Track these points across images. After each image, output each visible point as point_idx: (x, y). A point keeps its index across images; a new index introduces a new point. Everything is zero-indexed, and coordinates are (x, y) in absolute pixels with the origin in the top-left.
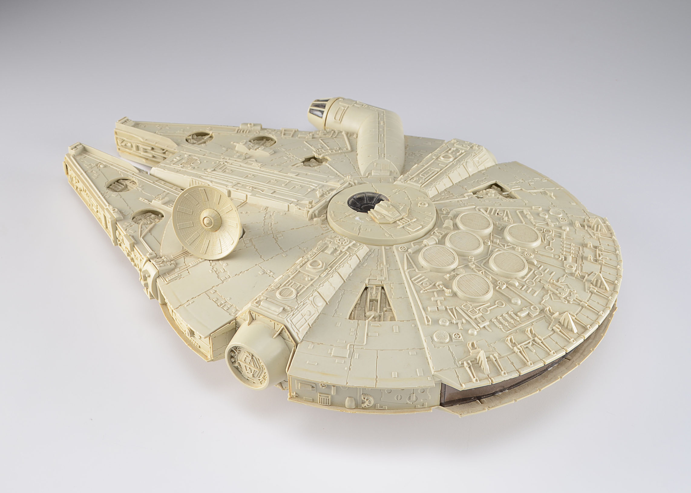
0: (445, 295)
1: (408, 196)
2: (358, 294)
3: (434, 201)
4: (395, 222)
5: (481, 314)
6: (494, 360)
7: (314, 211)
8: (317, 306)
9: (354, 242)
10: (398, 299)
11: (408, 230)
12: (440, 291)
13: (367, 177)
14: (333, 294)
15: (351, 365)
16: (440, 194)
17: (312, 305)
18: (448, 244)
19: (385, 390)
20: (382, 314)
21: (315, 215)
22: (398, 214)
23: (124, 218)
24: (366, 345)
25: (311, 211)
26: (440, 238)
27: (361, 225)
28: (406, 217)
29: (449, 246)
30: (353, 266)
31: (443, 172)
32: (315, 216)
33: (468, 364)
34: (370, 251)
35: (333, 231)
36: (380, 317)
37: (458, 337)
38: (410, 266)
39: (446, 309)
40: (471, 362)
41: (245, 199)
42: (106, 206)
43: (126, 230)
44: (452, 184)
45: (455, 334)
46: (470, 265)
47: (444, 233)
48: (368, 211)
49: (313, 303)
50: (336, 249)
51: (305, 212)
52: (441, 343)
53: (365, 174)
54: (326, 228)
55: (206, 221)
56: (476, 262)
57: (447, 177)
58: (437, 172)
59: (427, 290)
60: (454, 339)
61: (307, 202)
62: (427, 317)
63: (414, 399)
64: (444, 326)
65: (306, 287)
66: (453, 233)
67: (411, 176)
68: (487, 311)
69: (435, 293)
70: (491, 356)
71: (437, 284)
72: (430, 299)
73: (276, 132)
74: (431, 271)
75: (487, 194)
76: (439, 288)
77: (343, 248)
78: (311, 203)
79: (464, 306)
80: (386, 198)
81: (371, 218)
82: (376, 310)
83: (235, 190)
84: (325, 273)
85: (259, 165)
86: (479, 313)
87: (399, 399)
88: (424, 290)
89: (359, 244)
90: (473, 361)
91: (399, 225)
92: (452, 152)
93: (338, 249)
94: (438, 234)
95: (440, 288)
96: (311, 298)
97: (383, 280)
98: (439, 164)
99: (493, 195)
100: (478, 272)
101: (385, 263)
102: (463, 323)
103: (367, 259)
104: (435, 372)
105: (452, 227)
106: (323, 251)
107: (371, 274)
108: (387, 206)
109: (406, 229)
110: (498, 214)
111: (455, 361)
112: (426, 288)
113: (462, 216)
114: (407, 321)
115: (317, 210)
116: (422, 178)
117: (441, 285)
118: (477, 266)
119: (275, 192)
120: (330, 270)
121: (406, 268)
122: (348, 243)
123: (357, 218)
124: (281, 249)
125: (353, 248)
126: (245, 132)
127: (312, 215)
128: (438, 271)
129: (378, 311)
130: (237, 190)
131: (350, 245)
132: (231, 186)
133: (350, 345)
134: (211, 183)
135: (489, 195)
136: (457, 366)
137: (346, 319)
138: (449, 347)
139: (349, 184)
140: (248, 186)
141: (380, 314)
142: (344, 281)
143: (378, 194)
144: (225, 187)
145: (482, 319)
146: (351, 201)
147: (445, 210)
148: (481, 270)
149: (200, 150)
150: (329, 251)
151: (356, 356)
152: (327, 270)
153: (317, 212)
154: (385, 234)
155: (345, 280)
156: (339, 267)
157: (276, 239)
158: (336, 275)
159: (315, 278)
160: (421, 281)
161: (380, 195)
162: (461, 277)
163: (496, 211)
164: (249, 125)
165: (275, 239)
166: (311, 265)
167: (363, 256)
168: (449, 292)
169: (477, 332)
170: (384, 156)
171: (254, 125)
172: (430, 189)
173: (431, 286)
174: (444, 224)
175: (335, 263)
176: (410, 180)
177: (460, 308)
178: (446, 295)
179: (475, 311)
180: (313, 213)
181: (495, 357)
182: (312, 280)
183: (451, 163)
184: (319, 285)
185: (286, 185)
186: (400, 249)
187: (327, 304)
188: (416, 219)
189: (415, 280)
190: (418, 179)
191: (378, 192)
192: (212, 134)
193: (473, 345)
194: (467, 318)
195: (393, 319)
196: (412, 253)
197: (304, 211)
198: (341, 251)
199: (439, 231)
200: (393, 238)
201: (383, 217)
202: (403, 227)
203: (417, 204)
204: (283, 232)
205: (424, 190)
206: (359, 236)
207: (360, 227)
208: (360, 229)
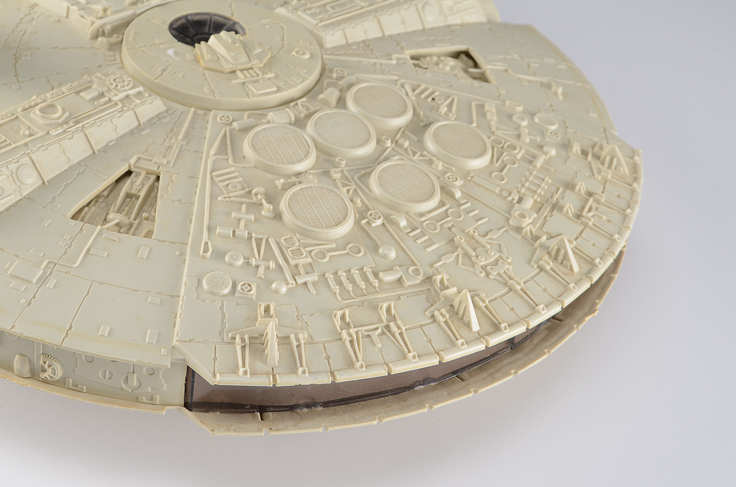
0: (260, 214)
1: (283, 36)
2: (108, 178)
4: (233, 72)
5: (310, 260)
6: (295, 344)
7: (104, 25)
8: (22, 183)
9: (141, 89)
10: (174, 201)
11: (250, 89)
12: (255, 203)
14: (63, 170)
15: (34, 297)
16: (349, 46)
17: (11, 179)
18: (310, 127)
19: (82, 355)
20: (136, 222)
21: (103, 32)
22: (246, 60)
24: (77, 267)
25: (99, 23)
26: (302, 115)
27: (170, 65)
28: (259, 68)
29: (310, 133)
30: (122, 130)
31: (371, 10)
32: (103, 34)
33: (243, 340)
34: (167, 111)
35: (121, 65)
36: (132, 226)
37: (246, 290)
38: (222, 149)
39: (250, 238)
40: (250, 338)
44: (381, 36)
45: (245, 284)
46: (332, 172)
47: (312, 109)
48: (196, 44)
49: (15, 176)
50: (103, 94)
51: (89, 22)
52: (212, 293)
54: (113, 58)
56: (348, 171)
57: (377, 20)
58: (359, 7)
59: (230, 198)
60: (238, 291)
62: (206, 243)
63: (135, 383)
64: (231, 265)
65: (13, 146)
66: (328, 112)
67: (311, 4)
68: (324, 257)
69: (244, 207)
70: (292, 336)
71: (254, 191)
72: (229, 214)
74: (255, 167)
75: (437, 64)
76: (255, 199)
77: (116, 95)
78: (105, 10)
79: (285, 240)
80: (243, 29)
81: (196, 56)
82: (128, 214)
84: (60, 130)
86: (306, 257)
87: (107, 378)
88: (226, 195)
89: (147, 95)
90: (256, 338)
91: (238, 78)
93: (106, 94)
94: (301, 108)
95: (257, 198)
96: (12, 167)
97: (163, 165)
99: (448, 68)
100: (341, 187)
101: (180, 137)
102: (269, 268)
103: (155, 123)
104: (177, 341)
105: (333, 102)
106: (78, 93)
107: (146, 151)
108: (230, 42)
109: (248, 87)
110: (433, 99)
111: (222, 330)
112: (231, 194)
113: (363, 88)
114: (171, 243)
115: (110, 24)
116: (328, 11)
117: (260, 194)
118: (344, 177)
120: (71, 127)
121: (212, 152)
122: (128, 88)
123: (171, 52)
124: (16, 75)
125: (134, 99)
127: (98, 31)
128: (268, 169)
129: (133, 216)
131: (132, 92)
133: (49, 262)
135: (441, 66)
136: (223, 340)
137: (64, 216)
138: (223, 304)
141: (134, 221)
142: (94, 153)
145: (309, 269)
146: (179, 23)
147: (339, 71)
148: (349, 185)
150: (87, 95)
151: (52, 282)
152: (65, 125)
153: (108, 28)
154: (203, 87)
155: (96, 150)
156: (92, 124)
157: (17, 58)
158: (79, 138)
159: (37, 133)
160: (229, 179)
161: (236, 23)
162: (302, 189)
163: (433, 93)
165: (16, 58)
166: (42, 110)
167: (149, 117)
168: (269, 209)
169: (288, 289)
172: (332, 32)
173: (242, 192)
174: (322, 93)
175: (88, 117)
176: (305, 10)
177: (276, 241)
178: (263, 213)
179: (301, 252)
180: (101, 27)
181: (298, 340)
182: (30, 135)
184: (39, 148)
186: (219, 120)
187: (44, 183)
188: (273, 75)
189: (218, 176)
191: (235, 18)
193: (267, 310)
194: (281, 261)
195: (149, 235)
196: (237, 129)
197: (88, 20)
198: (110, 99)
199: (306, 104)
200: (215, 97)
201: (217, 58)
202: (244, 83)
203: (291, 51)
204: (36, 48)
205: (319, 31)
206: (156, 81)
207: (167, 67)
208: (164, 70)
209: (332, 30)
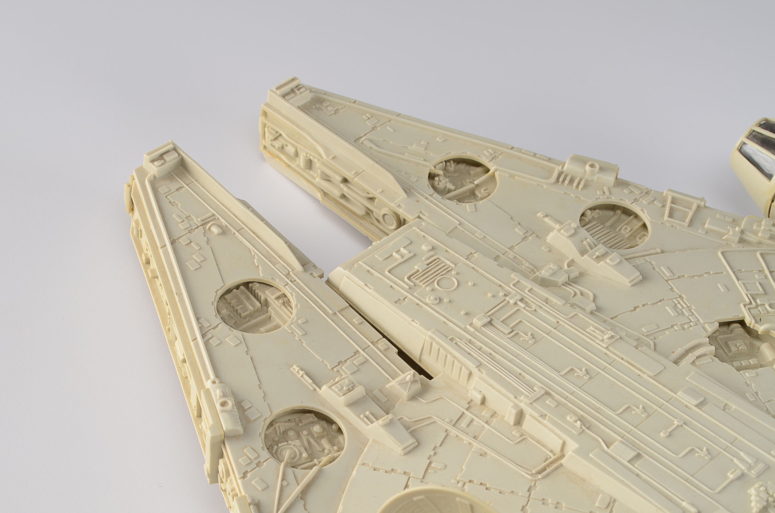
23: (245, 429)
41: (557, 449)
42: (208, 378)
43: (245, 474)
73: (650, 198)
83: (536, 415)
85: (605, 337)
119: (638, 456)
126: (575, 184)
130: (540, 419)
132: (528, 402)
134: (476, 370)
140: (571, 411)
144: (512, 397)
149: (460, 224)
164: (588, 168)
171: (601, 169)
185: (671, 434)
192: (494, 173)
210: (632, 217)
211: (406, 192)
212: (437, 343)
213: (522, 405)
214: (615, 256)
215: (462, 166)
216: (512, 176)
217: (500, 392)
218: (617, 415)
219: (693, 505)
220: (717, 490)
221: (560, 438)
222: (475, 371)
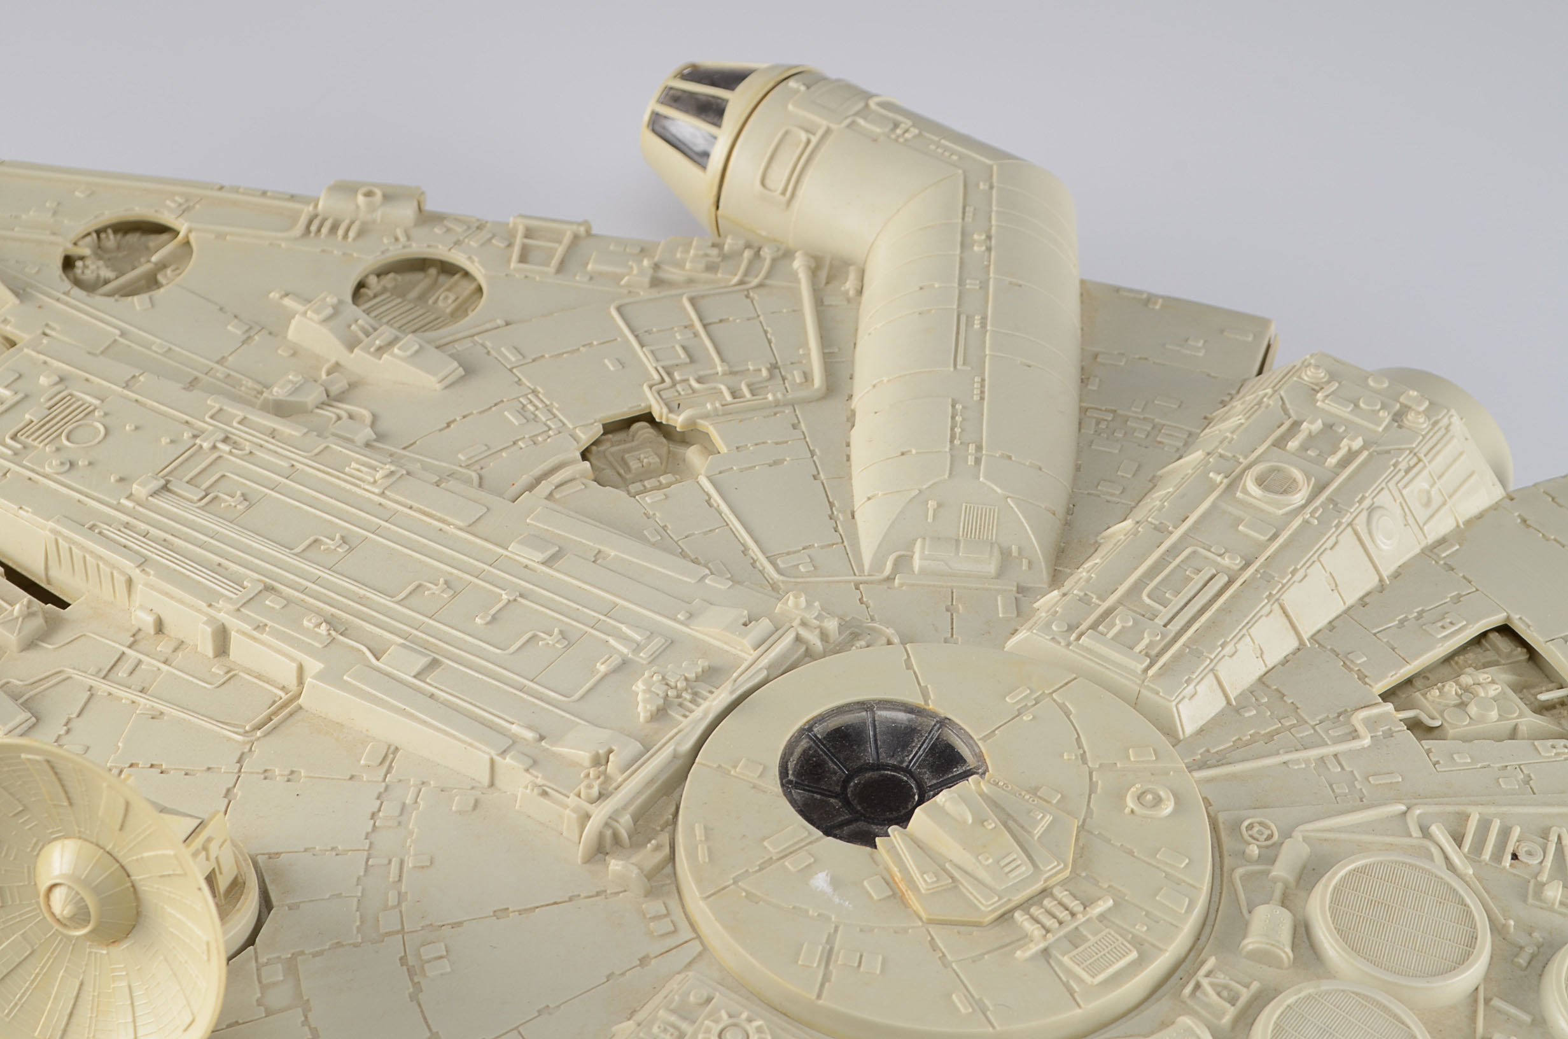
3: (1203, 765)
4: (1005, 917)
7: (613, 817)
11: (1068, 971)
13: (890, 579)
16: (1237, 711)
21: (616, 837)
22: (1026, 869)
25: (600, 814)
26: (1226, 1021)
27: (836, 929)
28: (1063, 882)
31: (1253, 577)
32: (617, 844)
35: (696, 947)
41: (292, 682)
44: (1295, 644)
47: (1244, 994)
48: (878, 840)
51: (570, 817)
53: (878, 565)
54: (665, 926)
55: (59, 902)
57: (1276, 606)
58: (1223, 579)
61: (584, 756)
66: (1292, 996)
67: (1100, 597)
73: (485, 235)
75: (1462, 705)
80: (970, 743)
81: (889, 883)
83: (247, 628)
85: (378, 475)
91: (1026, 938)
92: (1304, 447)
94: (1213, 996)
98: (1240, 521)
99: (1494, 714)
105: (1286, 953)
108: (970, 821)
109: (1060, 963)
110: (1515, 857)
113: (1342, 881)
115: (625, 808)
116: (1153, 615)
119: (434, 663)
123: (821, 881)
126: (341, 232)
127: (601, 836)
130: (255, 633)
132: (231, 607)
134: (138, 571)
135: (1473, 709)
139: (798, 639)
140: (310, 609)
143: (932, 715)
144: (203, 605)
146: (796, 756)
147: (1257, 828)
149: (123, 334)
153: (624, 822)
154: (950, 996)
157: (413, 970)
161: (944, 722)
163: (1505, 833)
164: (361, 199)
165: (411, 973)
170: (978, 461)
171: (387, 198)
172: (1189, 690)
174: (1247, 928)
176: (1096, 623)
180: (607, 824)
183: (1297, 522)
185: (494, 618)
188: (1110, 903)
190: (1136, 622)
191: (933, 699)
192: (187, 237)
197: (566, 807)
199: (1221, 979)
200: (993, 1027)
201: (950, 881)
202: (1045, 952)
203: (1122, 798)
204: (454, 926)
205: (1158, 693)
206: (820, 1002)
207: (830, 940)
208: (828, 957)
209: (1188, 682)
210: (457, 277)
211: (17, 294)
212: (66, 538)
213: (223, 617)
214: (411, 342)
215: (133, 238)
216: (220, 236)
217: (182, 602)
218: (398, 603)
219: (530, 728)
220: (577, 696)
221: (293, 659)
222: (136, 573)
